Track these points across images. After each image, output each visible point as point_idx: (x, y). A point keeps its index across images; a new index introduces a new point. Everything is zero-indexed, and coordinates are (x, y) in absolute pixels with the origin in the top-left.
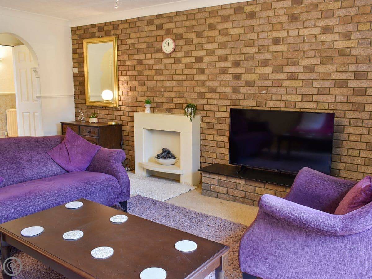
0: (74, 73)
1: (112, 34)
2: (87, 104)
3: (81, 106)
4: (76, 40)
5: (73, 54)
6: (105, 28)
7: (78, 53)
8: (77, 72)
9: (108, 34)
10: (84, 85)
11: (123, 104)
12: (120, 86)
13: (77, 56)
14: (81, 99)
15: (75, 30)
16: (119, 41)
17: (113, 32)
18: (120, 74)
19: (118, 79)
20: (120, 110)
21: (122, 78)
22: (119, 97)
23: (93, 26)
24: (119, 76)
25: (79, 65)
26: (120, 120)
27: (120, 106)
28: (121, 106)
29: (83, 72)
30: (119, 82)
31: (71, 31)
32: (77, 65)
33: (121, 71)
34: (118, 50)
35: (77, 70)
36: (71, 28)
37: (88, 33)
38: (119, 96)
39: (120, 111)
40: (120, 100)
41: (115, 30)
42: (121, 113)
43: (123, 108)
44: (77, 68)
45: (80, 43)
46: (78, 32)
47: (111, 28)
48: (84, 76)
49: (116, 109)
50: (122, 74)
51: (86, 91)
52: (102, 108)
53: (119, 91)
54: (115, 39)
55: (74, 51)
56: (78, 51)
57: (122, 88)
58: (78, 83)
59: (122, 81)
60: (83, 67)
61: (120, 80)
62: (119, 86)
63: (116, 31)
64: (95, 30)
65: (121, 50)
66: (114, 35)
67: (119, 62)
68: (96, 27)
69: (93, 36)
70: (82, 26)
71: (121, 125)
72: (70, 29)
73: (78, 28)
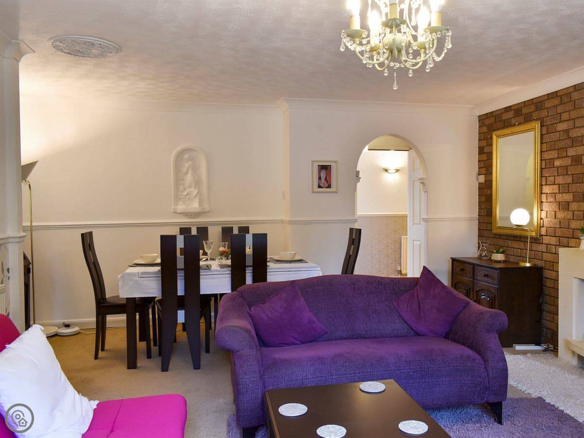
0: (479, 183)
1: (533, 118)
2: (494, 231)
3: (486, 233)
4: (484, 133)
5: (479, 154)
6: (524, 111)
7: (485, 153)
8: (484, 182)
9: (528, 119)
10: (491, 201)
11: (547, 233)
12: (544, 201)
13: (484, 157)
14: (487, 223)
15: (484, 119)
16: (544, 129)
17: (535, 115)
18: (544, 183)
19: (541, 190)
20: (541, 242)
21: (546, 189)
22: (542, 221)
23: (508, 109)
24: (542, 185)
25: (487, 170)
26: (542, 260)
27: (543, 235)
28: (544, 237)
29: (491, 181)
30: (542, 195)
31: (479, 121)
32: (483, 171)
33: (546, 177)
34: (542, 143)
35: (484, 178)
36: (479, 116)
37: (500, 121)
38: (541, 219)
39: (543, 244)
40: (542, 226)
41: (539, 110)
42: (543, 248)
43: (546, 240)
44: (484, 176)
45: (489, 137)
46: (487, 122)
47: (533, 108)
48: (491, 188)
49: (536, 240)
50: (546, 183)
51: (493, 210)
52: (515, 239)
53: (541, 210)
54: (537, 125)
55: (481, 151)
56: (486, 150)
57: (546, 206)
58: (483, 199)
59: (547, 193)
60: (491, 173)
61: (543, 192)
62: (542, 202)
63: (539, 112)
64: (510, 114)
65: (546, 142)
66: (536, 120)
67: (543, 162)
68: (511, 110)
69: (507, 124)
70: (492, 112)
71: (542, 268)
72: (478, 118)
73: (487, 116)
